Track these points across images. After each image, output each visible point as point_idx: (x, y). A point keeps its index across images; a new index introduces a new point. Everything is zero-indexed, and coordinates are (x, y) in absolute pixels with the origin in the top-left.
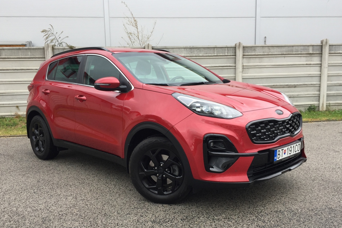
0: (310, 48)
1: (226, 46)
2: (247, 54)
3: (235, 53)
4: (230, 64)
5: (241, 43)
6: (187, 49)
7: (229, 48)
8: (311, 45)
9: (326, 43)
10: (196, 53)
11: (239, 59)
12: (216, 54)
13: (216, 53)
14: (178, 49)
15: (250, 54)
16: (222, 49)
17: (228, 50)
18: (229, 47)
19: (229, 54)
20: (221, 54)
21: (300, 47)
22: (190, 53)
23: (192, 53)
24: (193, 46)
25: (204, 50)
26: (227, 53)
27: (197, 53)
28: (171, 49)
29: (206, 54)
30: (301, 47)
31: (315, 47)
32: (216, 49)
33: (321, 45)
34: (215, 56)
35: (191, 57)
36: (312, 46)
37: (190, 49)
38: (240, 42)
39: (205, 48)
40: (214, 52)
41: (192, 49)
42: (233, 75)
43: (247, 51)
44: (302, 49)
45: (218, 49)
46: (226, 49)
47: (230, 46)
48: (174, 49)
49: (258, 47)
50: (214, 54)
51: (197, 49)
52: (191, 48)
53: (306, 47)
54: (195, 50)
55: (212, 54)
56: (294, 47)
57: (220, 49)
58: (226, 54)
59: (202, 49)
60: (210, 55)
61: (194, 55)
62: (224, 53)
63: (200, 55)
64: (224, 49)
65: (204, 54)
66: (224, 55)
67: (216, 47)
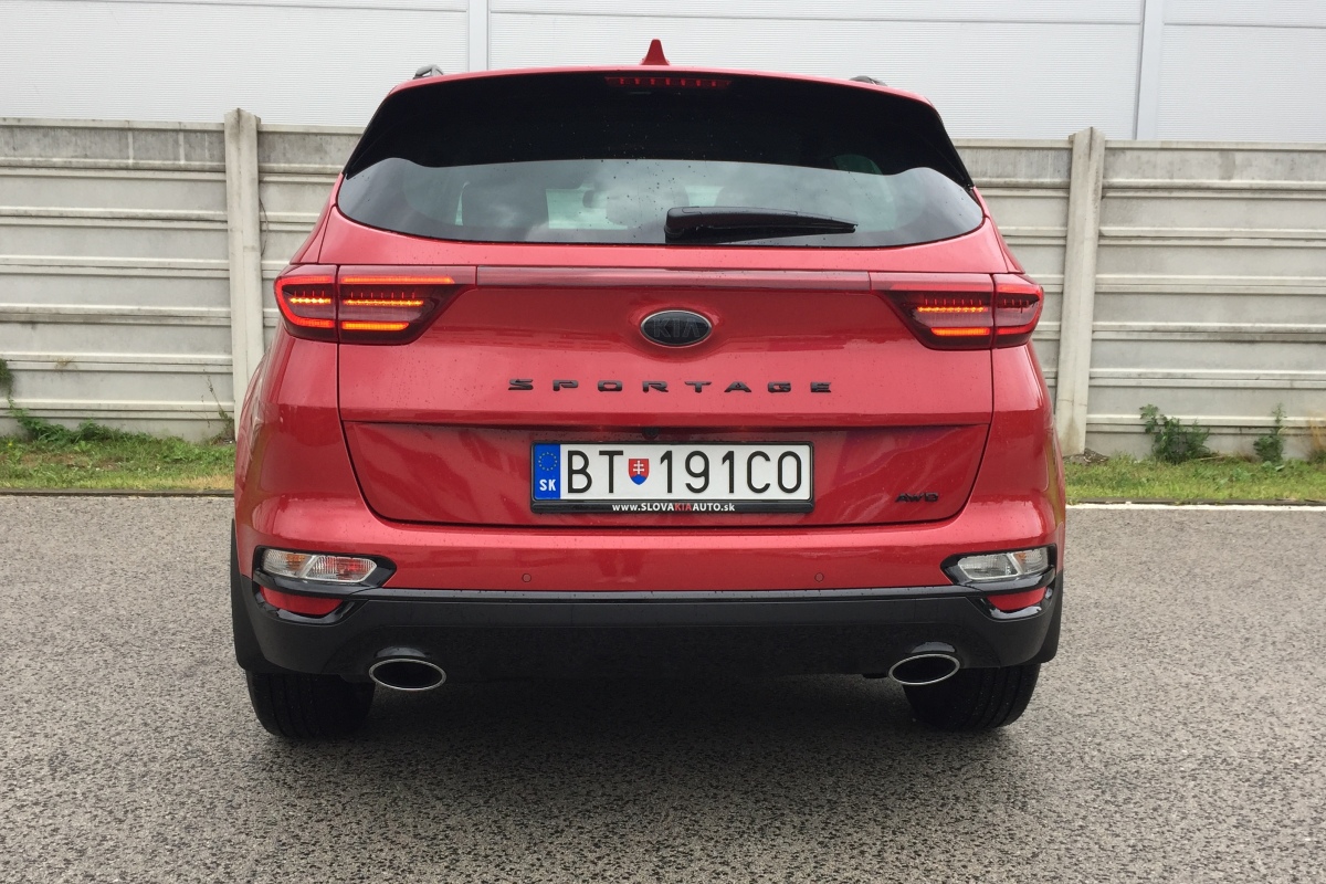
1: (177, 127)
2: (282, 165)
3: (223, 159)
4: (201, 209)
5: (242, 113)
7: (193, 135)
10: (35, 149)
11: (240, 187)
12: (131, 162)
13: (131, 153)
15: (296, 166)
16: (163, 136)
17: (187, 142)
18: (195, 131)
19: (198, 163)
20: (157, 163)
22: (6, 149)
23: (20, 152)
24: (19, 120)
25: (74, 139)
26: (188, 158)
27: (43, 154)
29: (86, 156)
32: (130, 135)
34: (127, 168)
35: (10, 166)
37: (7, 132)
38: (239, 111)
39: (80, 131)
40: (120, 151)
41: (17, 131)
42: (218, 261)
43: (284, 155)
45: (143, 136)
46: (181, 137)
47: (199, 128)
49: (335, 138)
50: (125, 161)
51: (42, 131)
52: (10, 127)
54: (32, 137)
55: (112, 158)
57: (150, 138)
58: (182, 162)
59: (65, 133)
60: (103, 162)
61: (27, 160)
62: (172, 157)
63: (55, 160)
64: (170, 138)
65: (76, 157)
66: (169, 167)
67: (130, 129)
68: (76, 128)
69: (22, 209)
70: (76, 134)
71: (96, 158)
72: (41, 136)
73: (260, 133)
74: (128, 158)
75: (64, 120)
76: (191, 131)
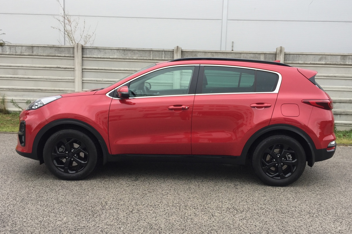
0: (262, 57)
1: (163, 50)
3: (173, 57)
5: (179, 47)
6: (120, 50)
8: (263, 53)
9: (281, 51)
10: (130, 55)
12: (151, 58)
13: (152, 56)
14: (110, 50)
16: (159, 52)
17: (165, 53)
18: (167, 51)
19: (167, 59)
20: (157, 58)
21: (249, 54)
22: (123, 55)
23: (126, 56)
24: (126, 48)
25: (139, 53)
26: (164, 57)
28: (102, 50)
29: (141, 57)
30: (251, 54)
31: (268, 55)
32: (152, 52)
33: (275, 54)
34: (150, 60)
35: (124, 59)
36: (263, 55)
37: (123, 51)
38: (178, 46)
40: (149, 56)
41: (125, 51)
42: (170, 82)
43: (187, 56)
44: (251, 57)
45: (154, 52)
46: (163, 52)
47: (168, 50)
48: (106, 50)
49: (199, 53)
51: (131, 51)
53: (257, 55)
54: (129, 52)
55: (147, 57)
56: (242, 55)
57: (156, 53)
58: (163, 58)
59: (137, 51)
60: (145, 58)
61: (128, 57)
62: (161, 57)
63: (134, 58)
64: (161, 52)
65: (139, 57)
66: (160, 59)
67: (152, 51)
68: (139, 50)
69: (126, 69)
70: (139, 52)
71: (144, 57)
72: (131, 52)
73: (182, 51)
74: (151, 57)
75: (137, 48)
76: (166, 51)
